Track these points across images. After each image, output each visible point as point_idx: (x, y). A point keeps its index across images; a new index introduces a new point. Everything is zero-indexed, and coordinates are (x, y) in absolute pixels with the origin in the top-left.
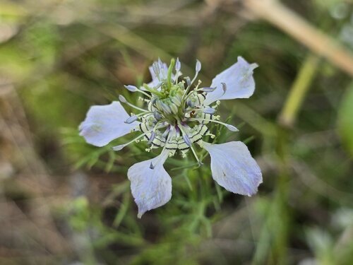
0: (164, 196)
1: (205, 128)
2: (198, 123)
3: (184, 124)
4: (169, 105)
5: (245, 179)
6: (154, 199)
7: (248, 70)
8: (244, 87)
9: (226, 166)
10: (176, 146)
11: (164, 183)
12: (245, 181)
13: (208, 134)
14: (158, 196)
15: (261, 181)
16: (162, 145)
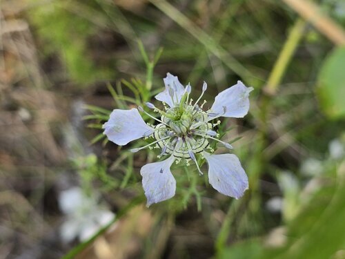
0: (168, 193)
1: (207, 142)
2: (201, 137)
3: (189, 136)
4: (179, 127)
5: (235, 185)
6: (161, 194)
7: (245, 92)
8: (241, 107)
9: (221, 173)
10: (181, 155)
11: (170, 183)
12: (235, 187)
13: (209, 147)
14: (164, 193)
15: (247, 188)
16: (171, 152)
